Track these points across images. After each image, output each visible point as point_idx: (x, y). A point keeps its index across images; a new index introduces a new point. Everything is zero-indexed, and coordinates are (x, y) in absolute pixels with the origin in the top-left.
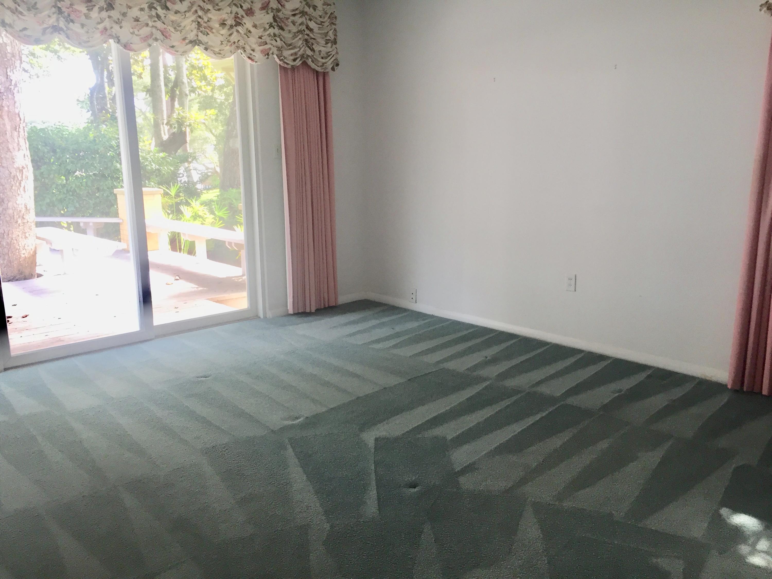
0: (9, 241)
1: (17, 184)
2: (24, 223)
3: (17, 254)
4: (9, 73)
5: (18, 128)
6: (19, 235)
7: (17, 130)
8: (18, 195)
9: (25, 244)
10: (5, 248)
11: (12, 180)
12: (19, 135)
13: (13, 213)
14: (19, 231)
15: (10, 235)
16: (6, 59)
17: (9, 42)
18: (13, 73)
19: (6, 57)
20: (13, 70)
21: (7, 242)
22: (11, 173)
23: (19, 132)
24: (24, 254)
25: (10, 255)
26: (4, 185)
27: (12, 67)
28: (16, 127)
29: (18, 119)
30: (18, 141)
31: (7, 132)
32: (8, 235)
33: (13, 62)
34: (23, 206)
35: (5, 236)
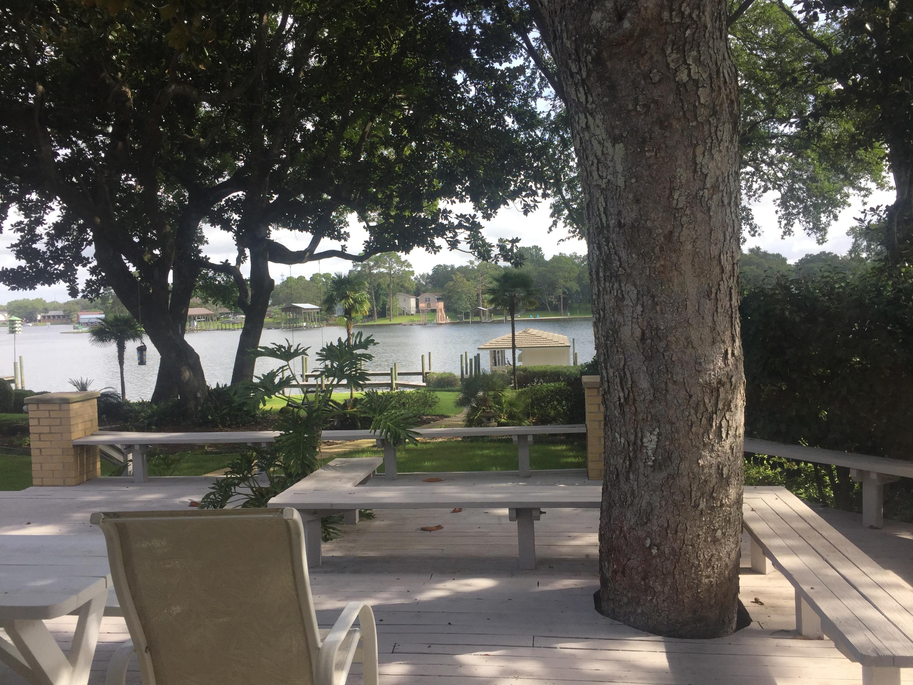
0: (676, 546)
1: (704, 421)
2: (712, 508)
3: (693, 576)
4: (699, 160)
5: (714, 290)
6: (699, 535)
7: (713, 295)
8: (705, 445)
9: (712, 556)
10: (668, 559)
11: (692, 411)
12: (717, 308)
13: (691, 485)
14: (701, 527)
15: (680, 534)
16: (694, 123)
17: (705, 76)
18: (712, 157)
19: (696, 118)
20: (711, 148)
21: (673, 549)
22: (691, 396)
23: (717, 300)
24: (708, 577)
25: (677, 577)
26: (674, 423)
27: (709, 141)
28: (710, 288)
29: (718, 270)
30: (714, 322)
31: (688, 303)
32: (676, 532)
33: (713, 130)
34: (713, 471)
35: (670, 535)
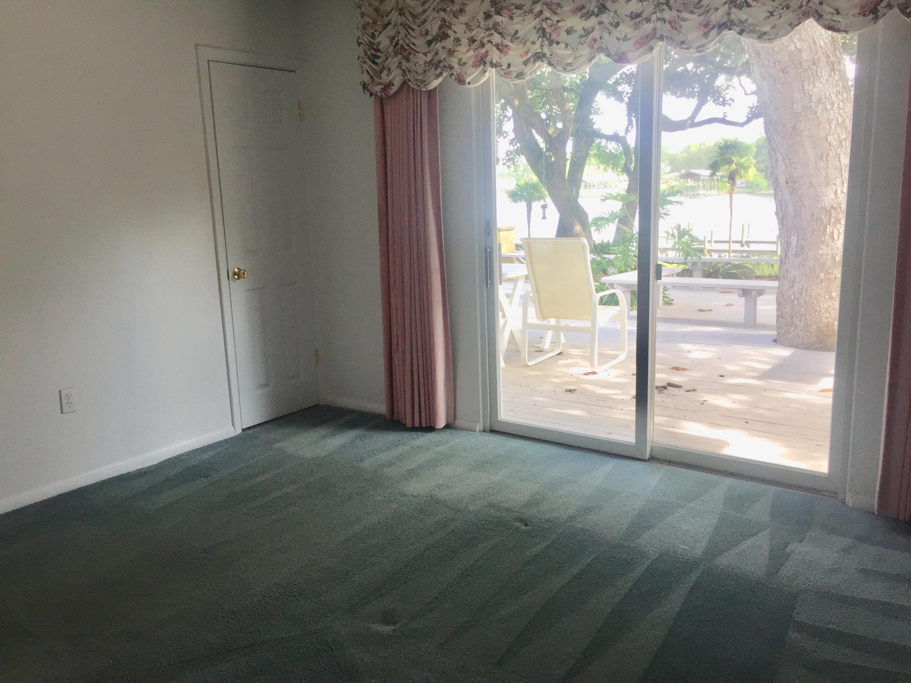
0: (807, 299)
1: (821, 228)
2: (829, 279)
3: (817, 316)
4: (806, 88)
5: (824, 156)
6: (820, 293)
7: (824, 159)
8: (823, 242)
9: (829, 306)
10: (802, 307)
11: (815, 223)
12: (828, 165)
13: (814, 265)
14: (822, 289)
15: (809, 292)
16: (801, 70)
17: (806, 46)
18: (815, 86)
19: (802, 67)
20: (813, 82)
21: (805, 301)
22: (813, 215)
23: (828, 161)
24: (827, 318)
25: (807, 317)
26: (805, 230)
27: (812, 78)
28: (822, 154)
29: (827, 144)
30: (827, 174)
31: (809, 163)
32: (807, 291)
33: (814, 72)
34: (829, 257)
35: (803, 293)
